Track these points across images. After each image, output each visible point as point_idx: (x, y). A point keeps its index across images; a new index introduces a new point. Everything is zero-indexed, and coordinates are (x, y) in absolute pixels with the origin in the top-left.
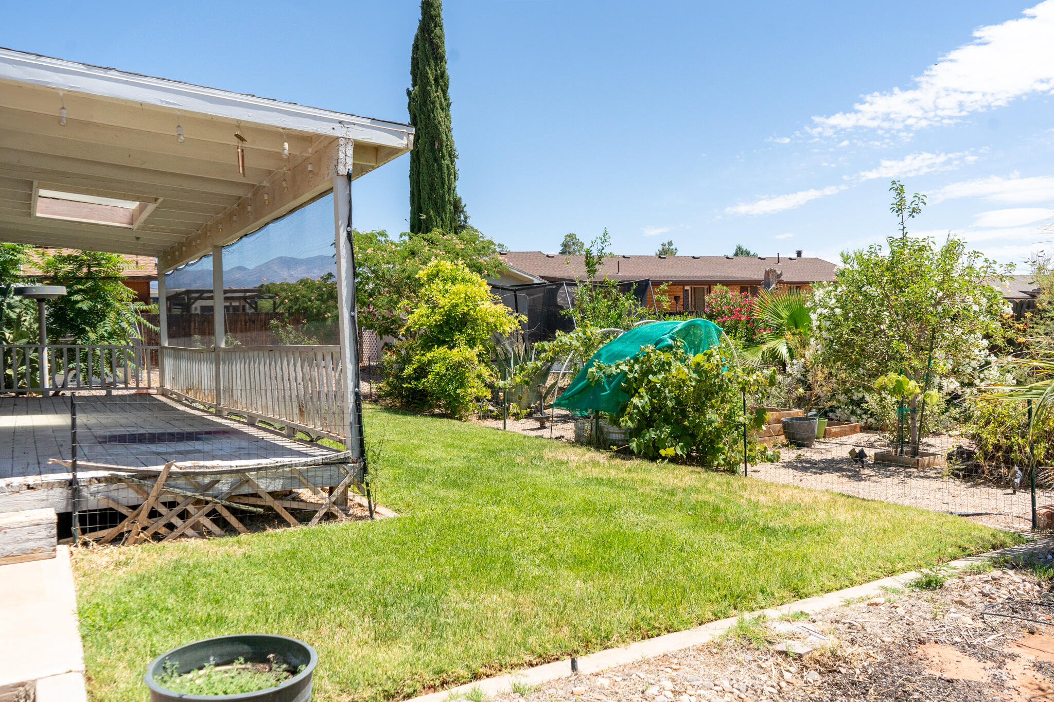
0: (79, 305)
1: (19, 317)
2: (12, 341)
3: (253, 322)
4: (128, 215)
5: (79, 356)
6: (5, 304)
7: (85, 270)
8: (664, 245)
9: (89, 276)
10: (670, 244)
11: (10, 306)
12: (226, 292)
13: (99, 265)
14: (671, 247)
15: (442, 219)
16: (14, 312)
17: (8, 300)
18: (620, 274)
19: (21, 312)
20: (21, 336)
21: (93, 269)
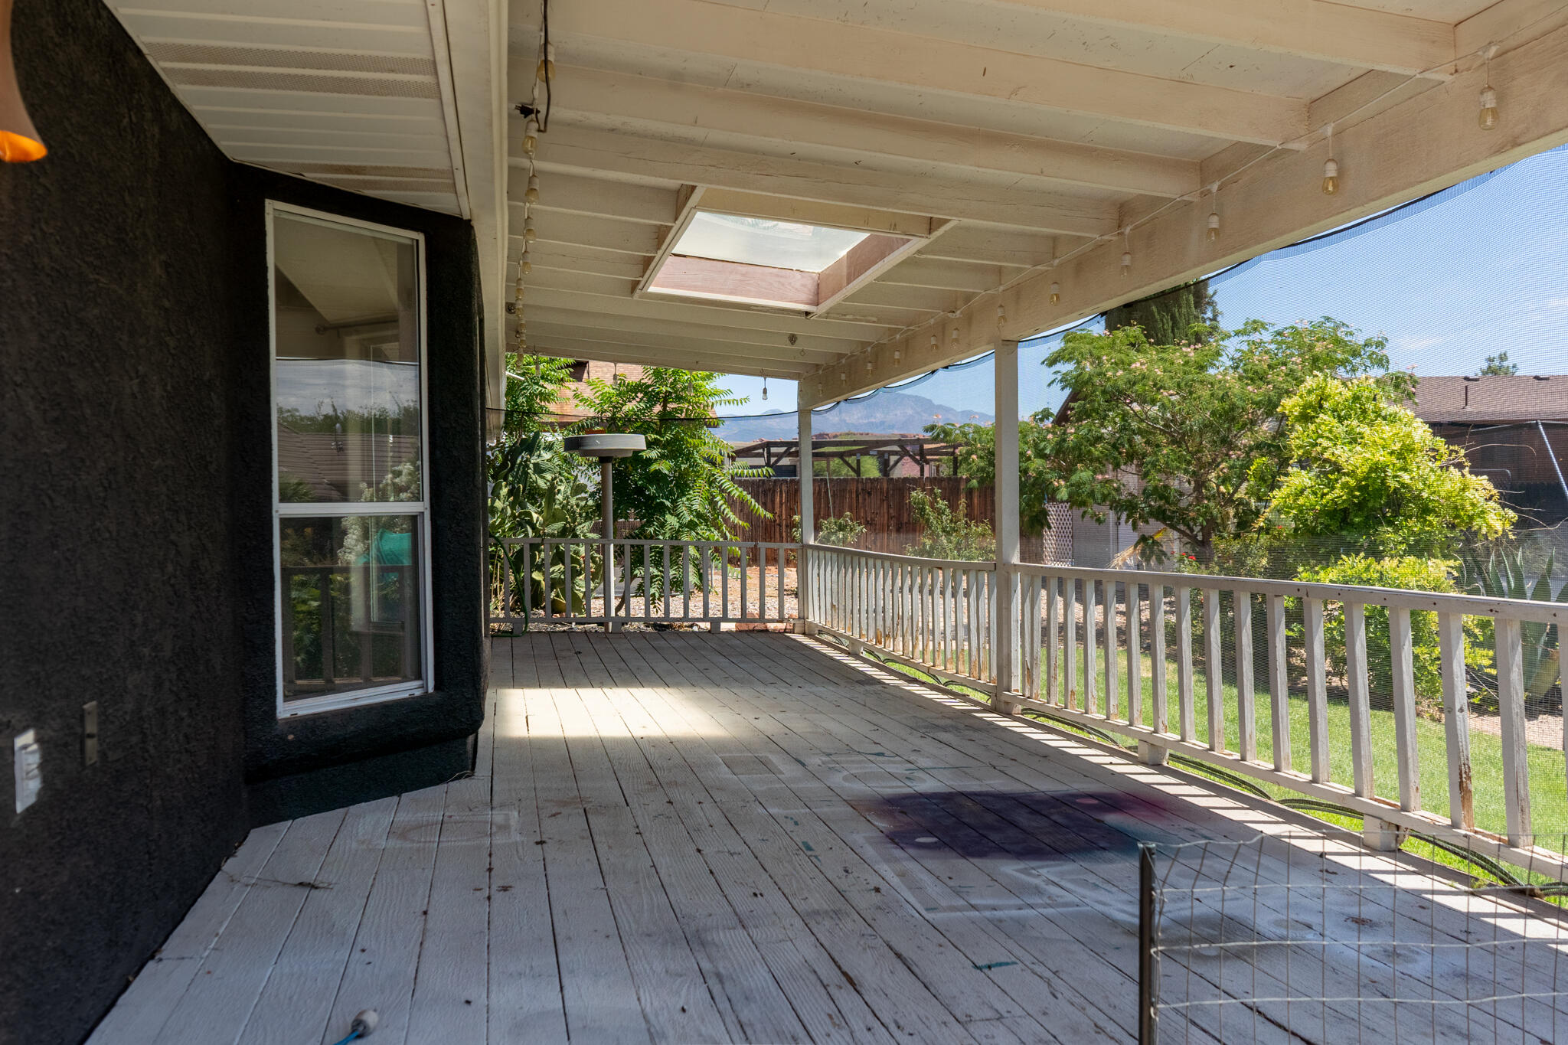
0: (655, 467)
1: (552, 487)
2: (541, 525)
3: (869, 494)
4: (810, 285)
5: (648, 556)
6: (531, 466)
7: (658, 408)
8: (1490, 360)
9: (666, 419)
10: (1503, 357)
11: (539, 470)
12: (815, 445)
13: (679, 399)
14: (1505, 364)
15: (1173, 318)
16: (543, 478)
17: (534, 460)
18: (1469, 409)
19: (556, 478)
20: (553, 518)
21: (671, 406)
